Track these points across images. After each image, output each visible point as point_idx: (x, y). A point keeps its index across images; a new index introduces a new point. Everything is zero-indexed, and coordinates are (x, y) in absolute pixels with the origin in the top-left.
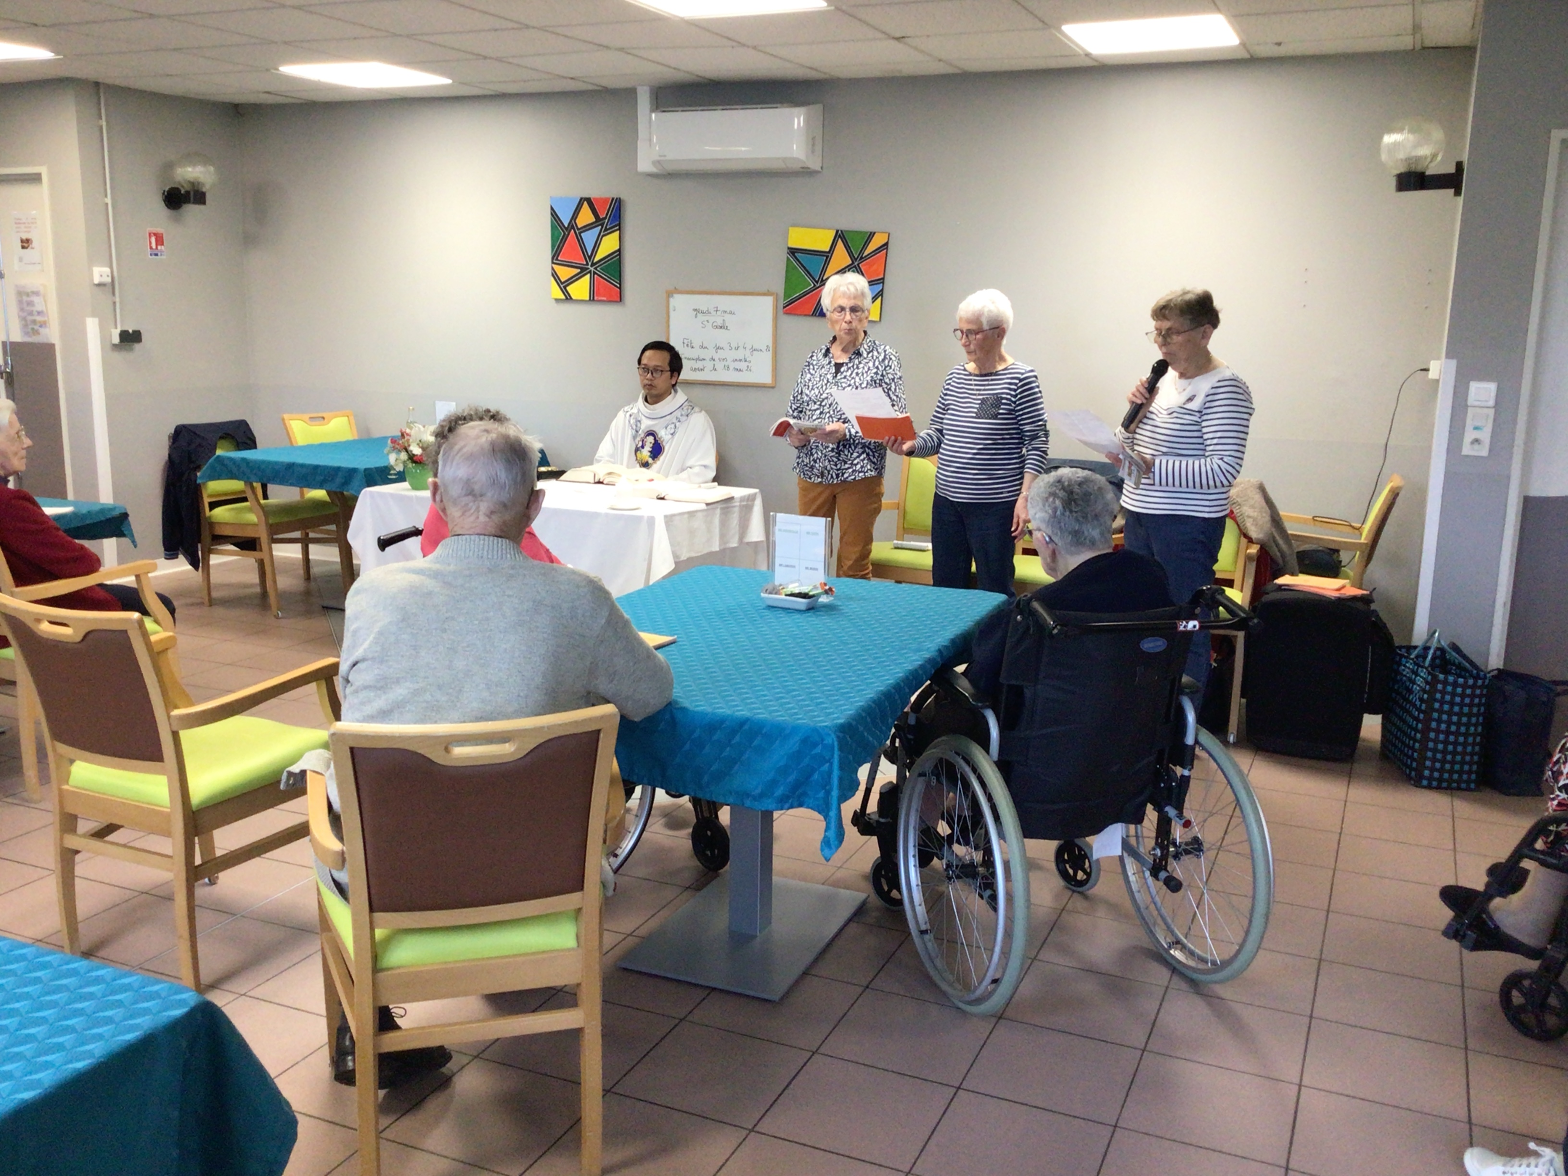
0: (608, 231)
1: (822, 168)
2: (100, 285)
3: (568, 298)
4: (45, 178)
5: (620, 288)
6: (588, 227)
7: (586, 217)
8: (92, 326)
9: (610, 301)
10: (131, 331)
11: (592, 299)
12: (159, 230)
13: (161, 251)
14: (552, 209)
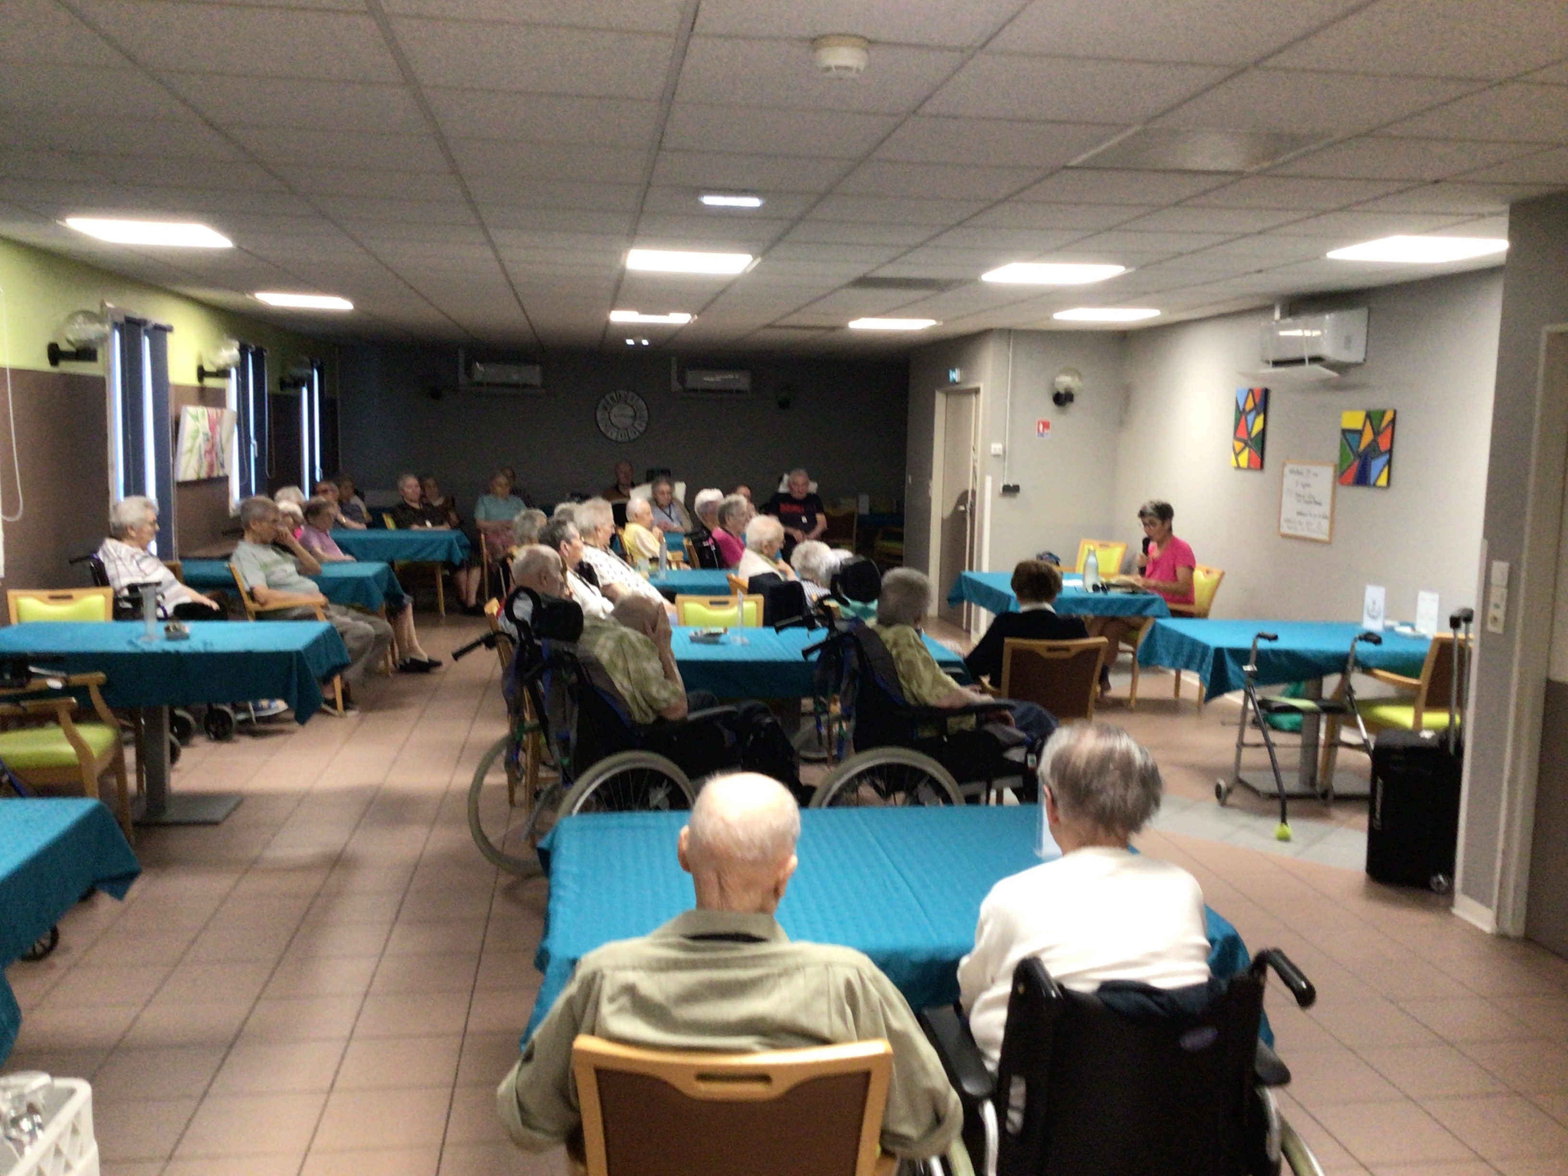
0: (1258, 414)
1: (1365, 360)
2: (997, 456)
3: (1238, 467)
4: (982, 391)
5: (1262, 459)
6: (1250, 411)
7: (1250, 405)
8: (988, 481)
9: (1256, 469)
10: (1011, 485)
11: (1249, 468)
12: (1046, 419)
13: (1046, 434)
14: (1236, 398)
